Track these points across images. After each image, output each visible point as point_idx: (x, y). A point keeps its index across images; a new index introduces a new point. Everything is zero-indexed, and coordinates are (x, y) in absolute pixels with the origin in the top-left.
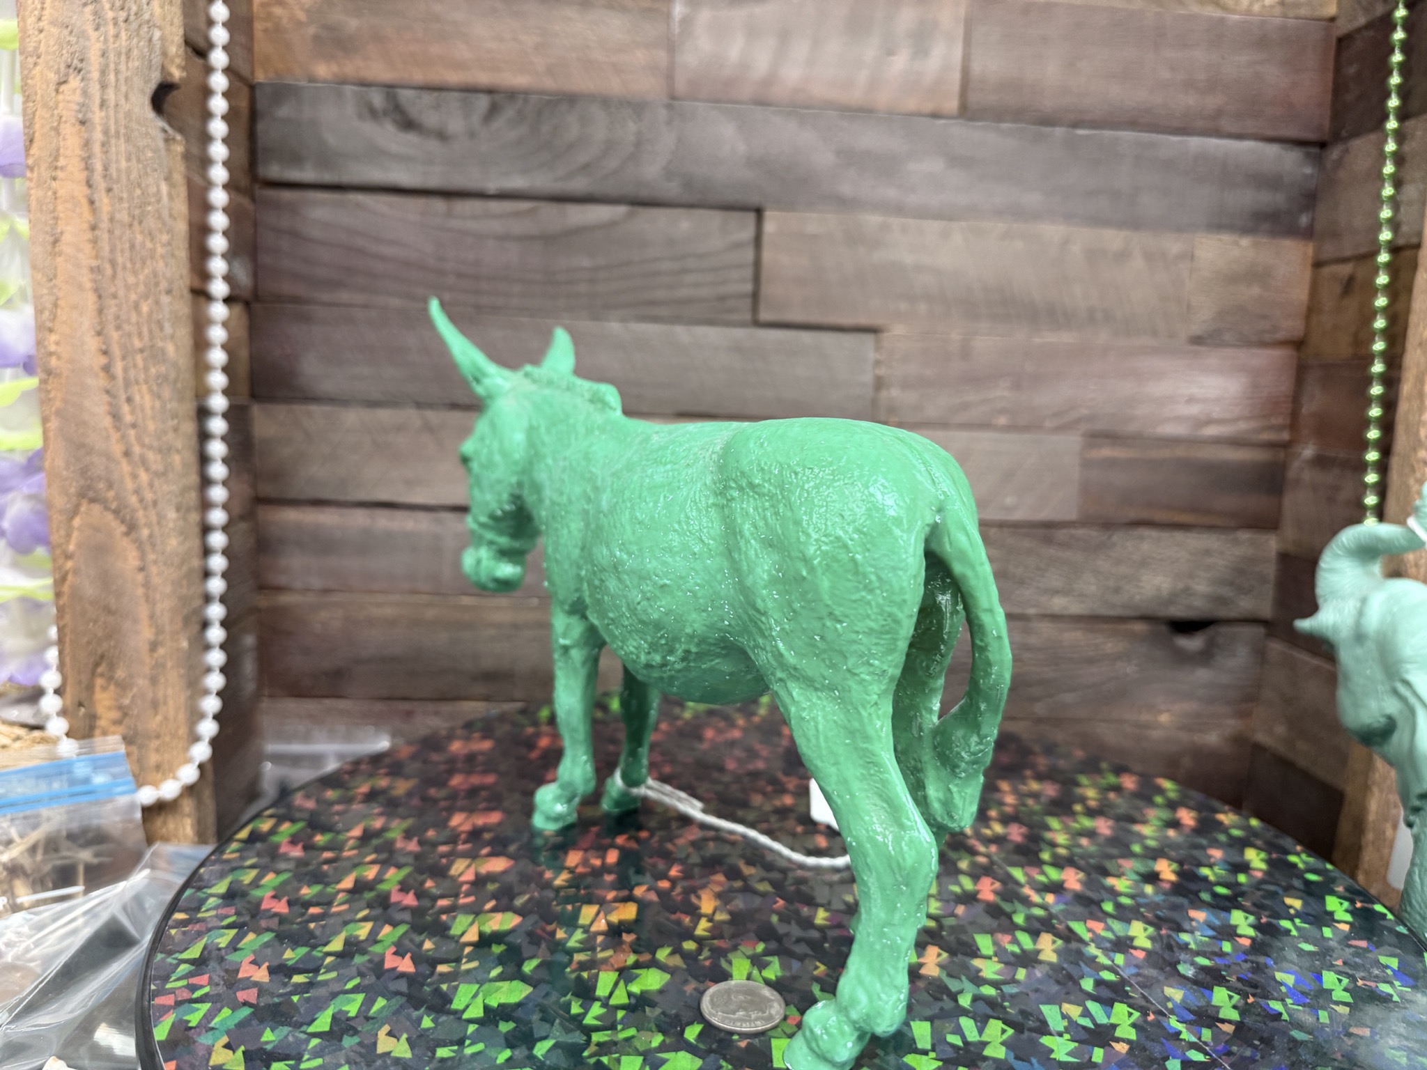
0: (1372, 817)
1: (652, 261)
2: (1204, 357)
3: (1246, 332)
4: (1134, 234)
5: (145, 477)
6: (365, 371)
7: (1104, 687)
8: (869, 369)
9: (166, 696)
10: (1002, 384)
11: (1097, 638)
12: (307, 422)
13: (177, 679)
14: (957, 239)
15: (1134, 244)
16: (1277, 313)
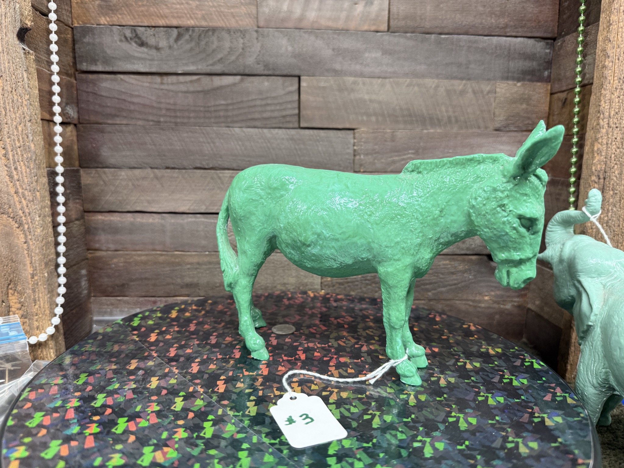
1: (252, 100)
2: (501, 137)
3: (520, 125)
4: (468, 82)
5: (24, 202)
6: (128, 153)
7: (459, 285)
8: (351, 146)
9: (39, 297)
10: (410, 152)
11: (456, 264)
12: (104, 176)
13: (43, 290)
14: (388, 87)
15: (469, 87)
16: (534, 116)
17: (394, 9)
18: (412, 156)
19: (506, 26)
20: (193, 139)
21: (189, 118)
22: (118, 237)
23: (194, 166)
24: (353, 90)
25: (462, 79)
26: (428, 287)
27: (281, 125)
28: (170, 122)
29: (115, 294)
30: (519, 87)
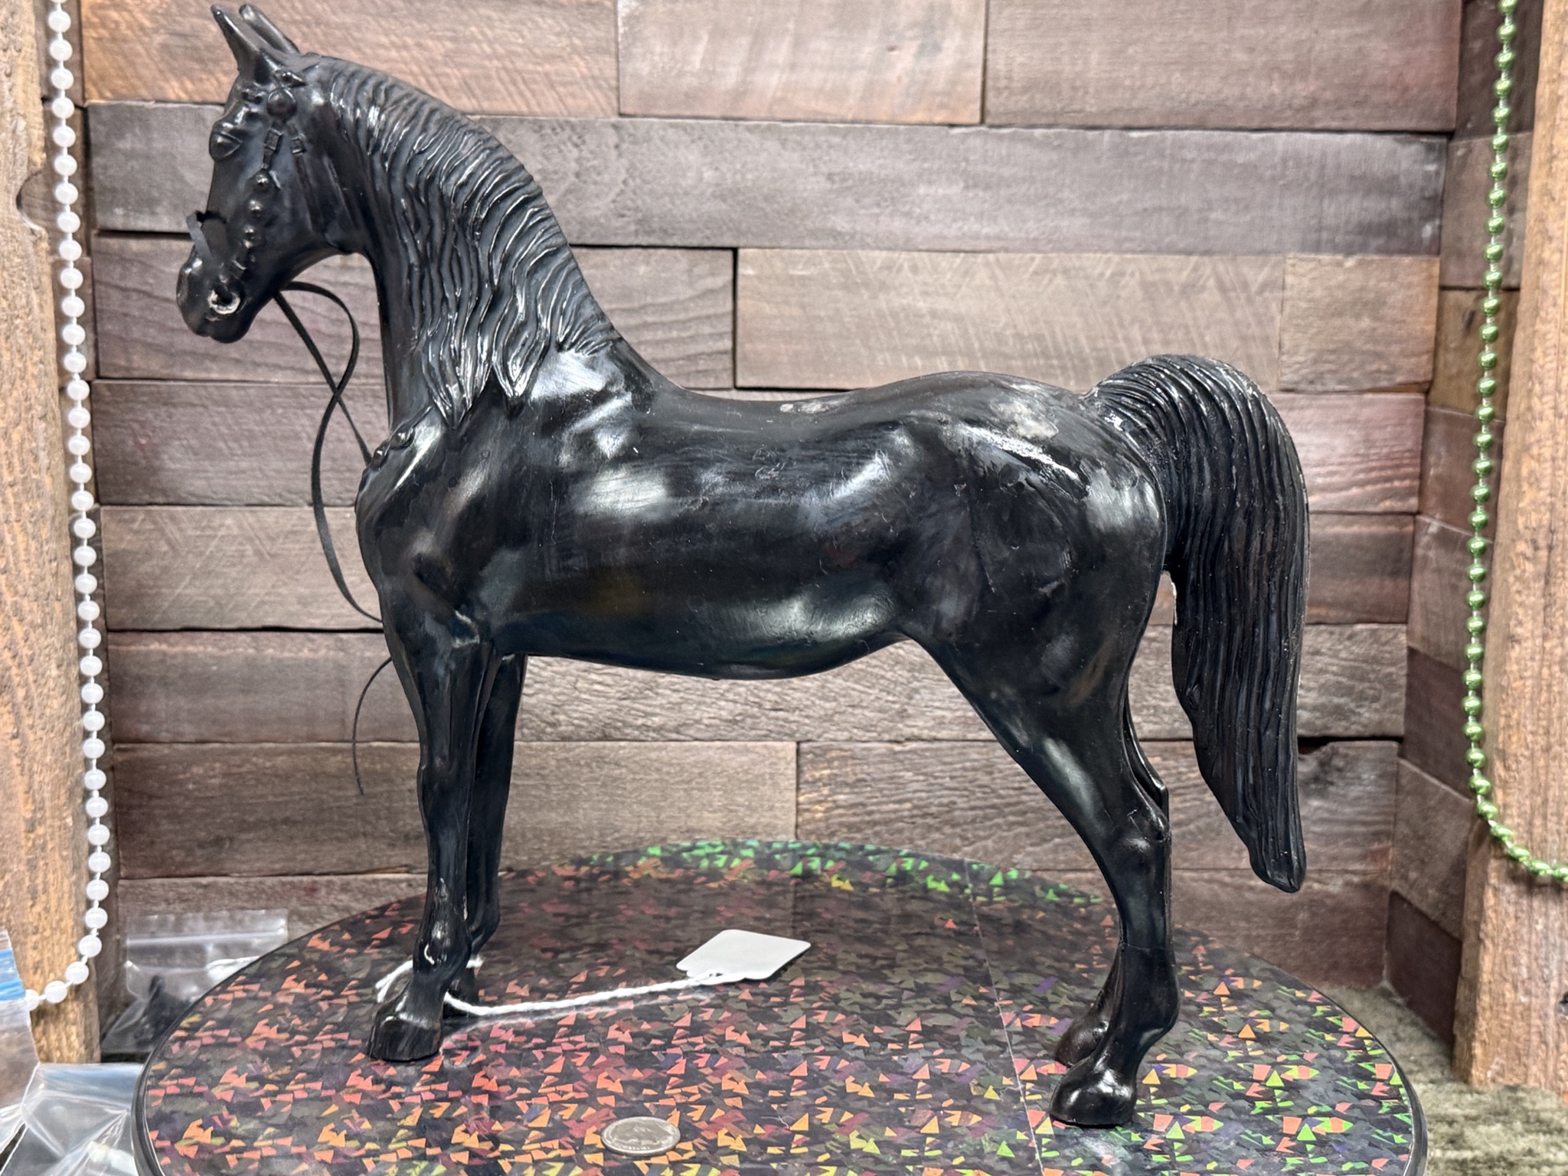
0: (1485, 977)
2: (1302, 408)
3: (1355, 375)
4: (1206, 259)
5: (19, 630)
6: (244, 465)
7: (1192, 827)
9: (45, 883)
11: (1181, 765)
12: (171, 529)
13: (59, 863)
14: (982, 276)
15: (1209, 271)
16: (1395, 349)
17: (998, 63)
19: (1314, 102)
22: (209, 701)
24: (884, 286)
25: (1189, 253)
28: (367, 376)
29: (193, 870)
30: (1350, 270)
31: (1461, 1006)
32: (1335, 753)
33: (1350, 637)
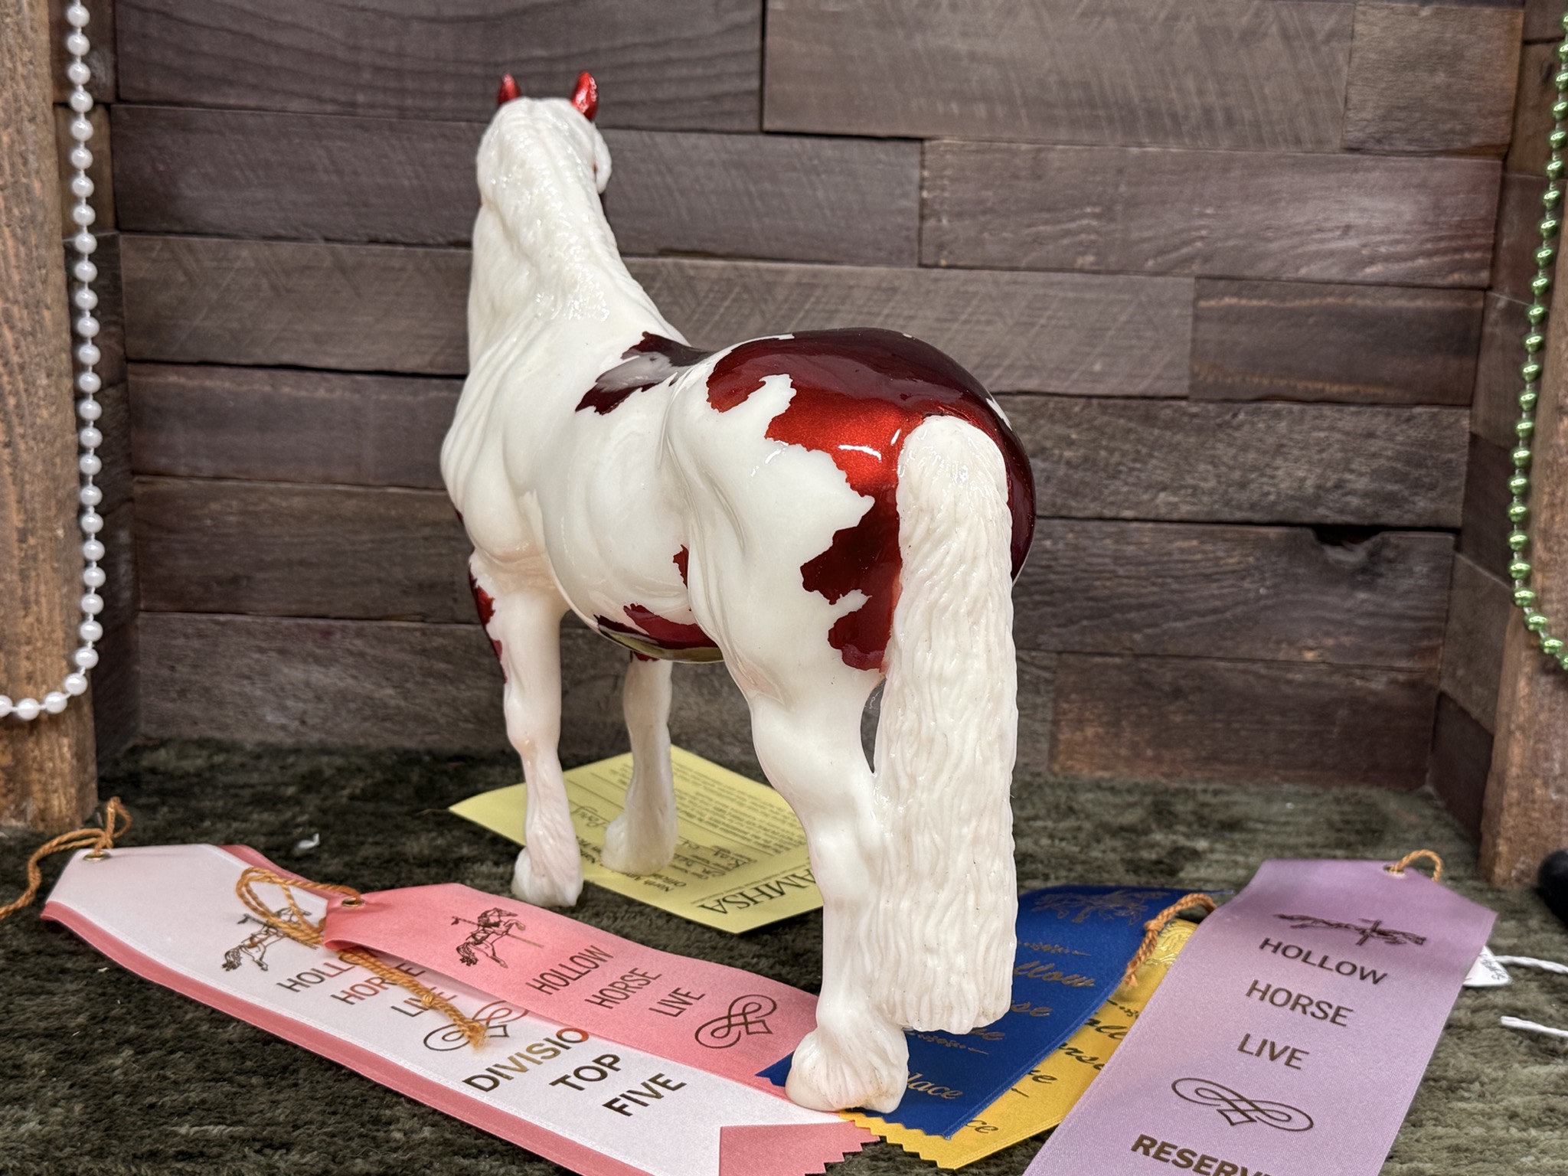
0: (1514, 771)
1: (625, 48)
2: (1368, 170)
3: (1427, 135)
4: (1269, 4)
6: (260, 195)
7: (1228, 615)
8: (913, 189)
9: (37, 594)
10: (1089, 210)
11: (1220, 550)
12: (188, 260)
13: (50, 574)
14: (1026, 16)
15: (1271, 17)
16: (1472, 107)
18: (1094, 223)
20: (449, 159)
21: (440, 95)
22: (226, 438)
23: (451, 238)
24: (920, 25)
26: (1132, 615)
27: (707, 125)
28: (385, 106)
29: (211, 606)
30: (1426, 19)
31: (1489, 803)
32: (1385, 544)
33: (1408, 420)
